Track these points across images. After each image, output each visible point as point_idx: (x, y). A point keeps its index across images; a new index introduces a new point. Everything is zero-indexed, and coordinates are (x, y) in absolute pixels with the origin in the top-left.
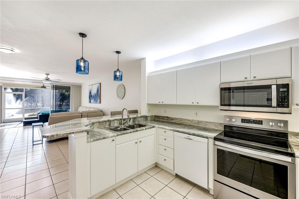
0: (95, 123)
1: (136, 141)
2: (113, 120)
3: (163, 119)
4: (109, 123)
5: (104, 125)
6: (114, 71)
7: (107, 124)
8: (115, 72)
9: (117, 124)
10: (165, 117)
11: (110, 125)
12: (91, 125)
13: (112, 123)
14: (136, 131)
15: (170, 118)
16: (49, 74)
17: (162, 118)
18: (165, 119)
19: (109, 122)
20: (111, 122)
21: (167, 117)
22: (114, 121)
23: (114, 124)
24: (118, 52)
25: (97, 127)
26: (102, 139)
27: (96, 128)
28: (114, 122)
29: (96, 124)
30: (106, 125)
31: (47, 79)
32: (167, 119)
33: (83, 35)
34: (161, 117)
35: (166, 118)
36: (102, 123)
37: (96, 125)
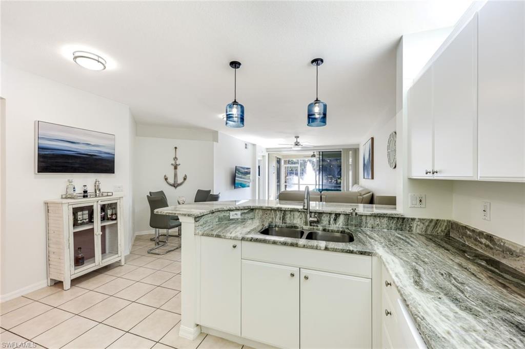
0: (256, 209)
1: (295, 271)
2: (291, 211)
3: (476, 240)
4: (282, 215)
5: (271, 216)
6: (308, 105)
7: (278, 216)
8: (311, 106)
9: (299, 220)
10: (481, 234)
11: (284, 218)
12: (246, 211)
13: (289, 215)
14: (292, 245)
15: (500, 246)
16: (298, 137)
17: (470, 237)
18: (481, 243)
19: (283, 212)
20: (287, 212)
21: (490, 237)
22: (292, 213)
23: (292, 218)
24: (317, 61)
25: (260, 216)
26: (215, 237)
27: (258, 219)
28: (294, 215)
29: (257, 211)
30: (276, 218)
31: (297, 144)
32: (487, 246)
33: (235, 64)
34: (468, 232)
35: (484, 241)
36: (269, 212)
37: (258, 213)
